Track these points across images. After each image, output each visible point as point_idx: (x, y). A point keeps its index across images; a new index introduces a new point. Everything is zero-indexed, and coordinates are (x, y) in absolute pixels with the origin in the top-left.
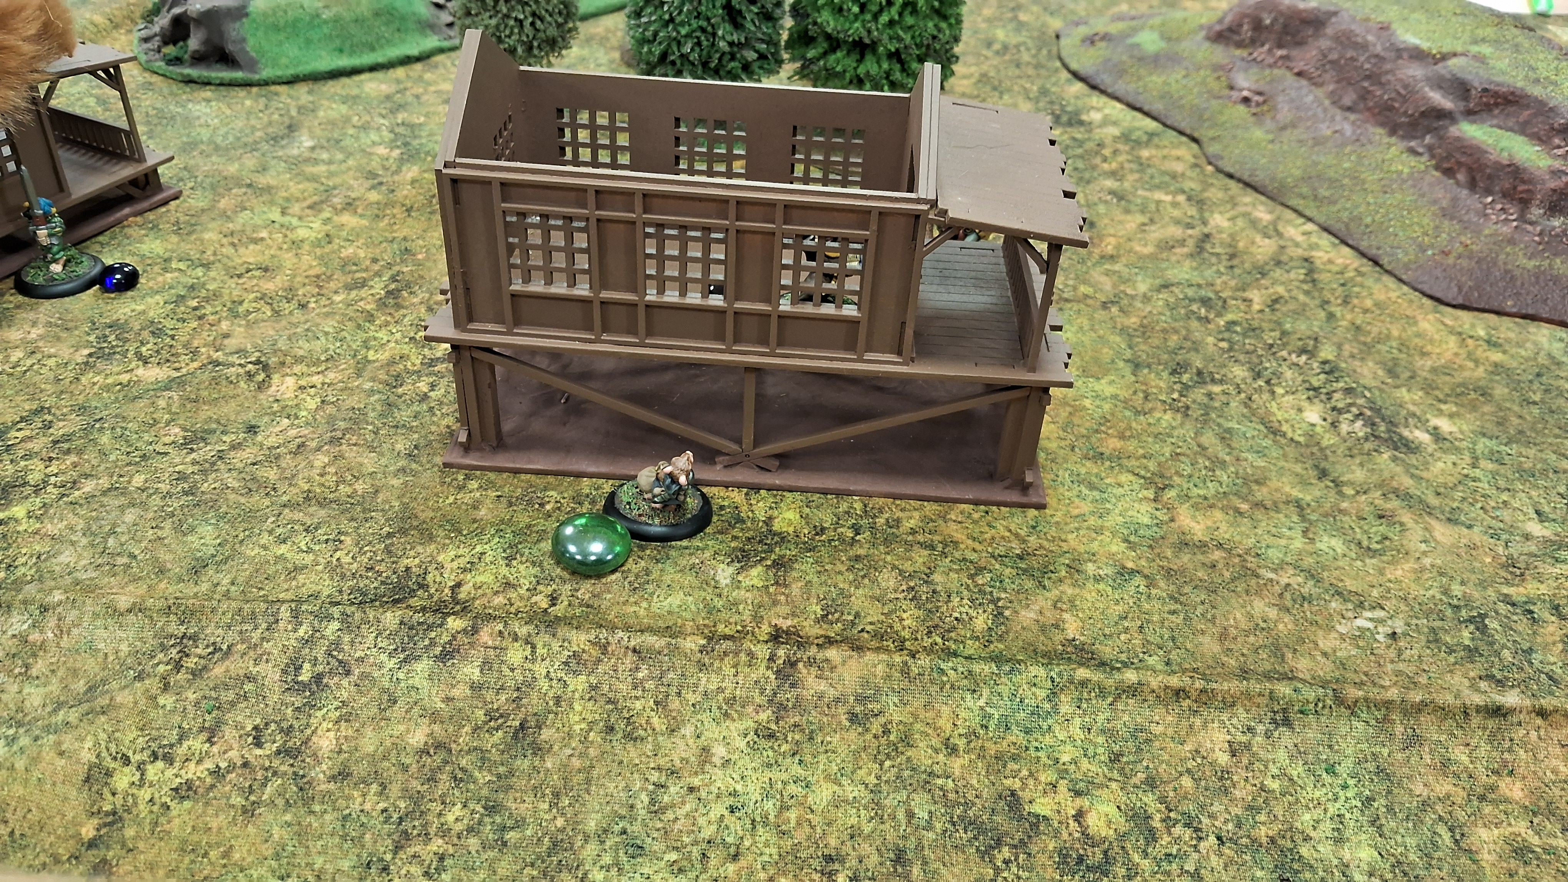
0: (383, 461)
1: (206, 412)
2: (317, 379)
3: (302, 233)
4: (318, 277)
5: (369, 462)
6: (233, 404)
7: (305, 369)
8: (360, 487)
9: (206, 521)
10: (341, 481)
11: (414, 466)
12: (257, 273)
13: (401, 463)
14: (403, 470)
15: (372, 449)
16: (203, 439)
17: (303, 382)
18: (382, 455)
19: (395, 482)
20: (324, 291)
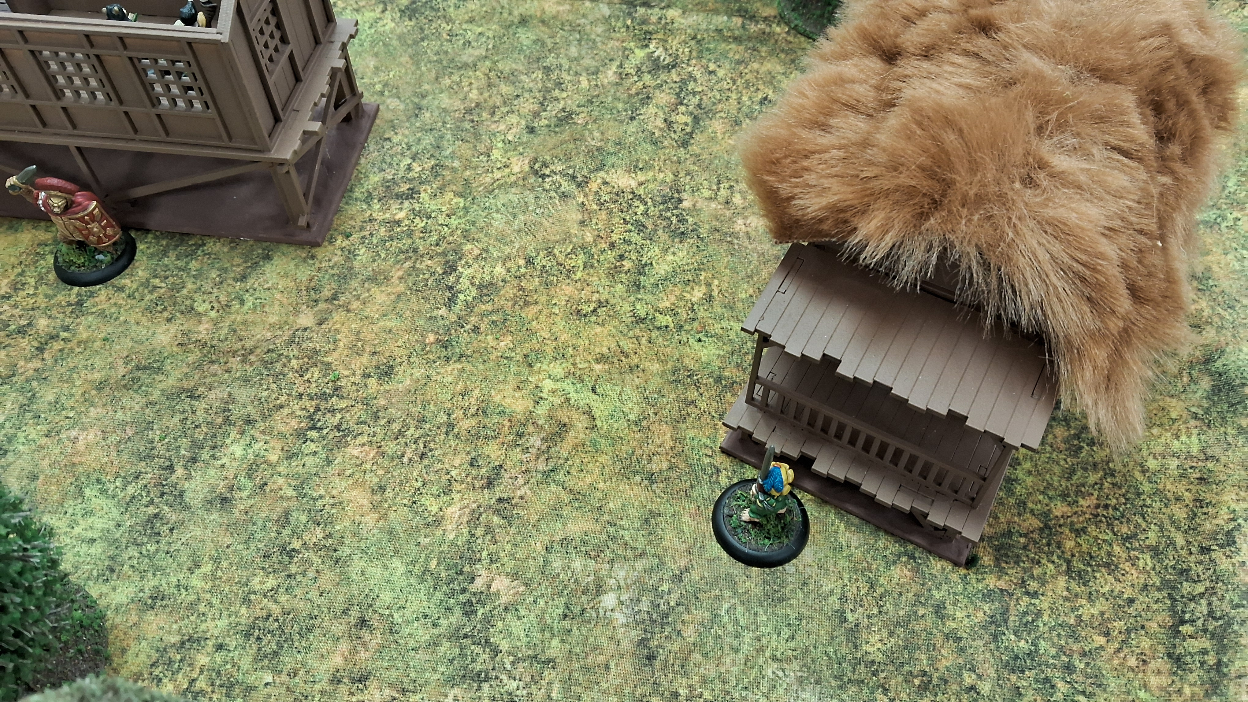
0: (436, 102)
1: (566, 136)
2: (498, 175)
3: (558, 369)
4: (527, 304)
5: (445, 101)
6: (550, 145)
7: (508, 180)
8: (447, 81)
9: (529, 48)
10: (459, 84)
11: (416, 100)
12: (586, 309)
13: (424, 102)
14: (423, 97)
15: (445, 110)
16: (559, 119)
17: (507, 170)
18: (438, 108)
19: (426, 87)
20: (516, 282)
